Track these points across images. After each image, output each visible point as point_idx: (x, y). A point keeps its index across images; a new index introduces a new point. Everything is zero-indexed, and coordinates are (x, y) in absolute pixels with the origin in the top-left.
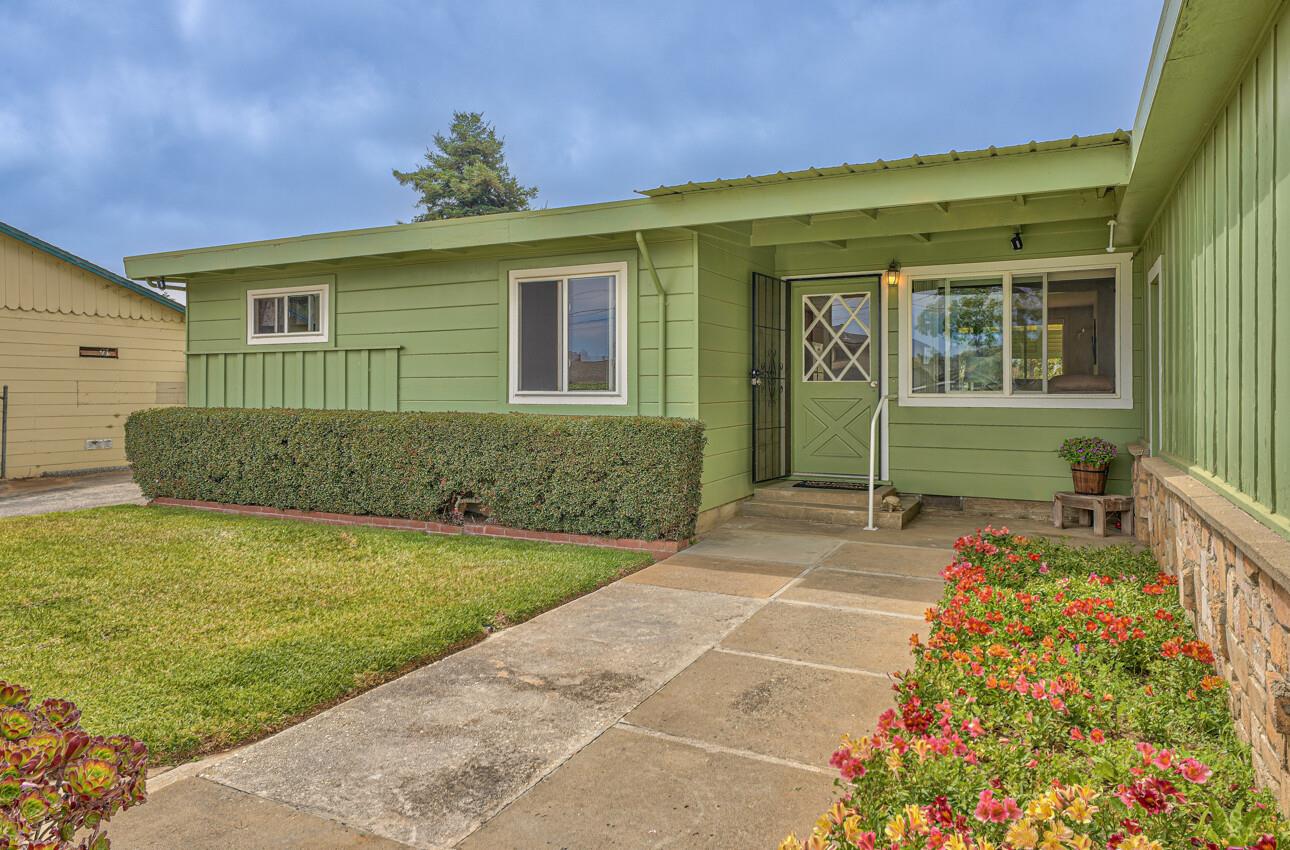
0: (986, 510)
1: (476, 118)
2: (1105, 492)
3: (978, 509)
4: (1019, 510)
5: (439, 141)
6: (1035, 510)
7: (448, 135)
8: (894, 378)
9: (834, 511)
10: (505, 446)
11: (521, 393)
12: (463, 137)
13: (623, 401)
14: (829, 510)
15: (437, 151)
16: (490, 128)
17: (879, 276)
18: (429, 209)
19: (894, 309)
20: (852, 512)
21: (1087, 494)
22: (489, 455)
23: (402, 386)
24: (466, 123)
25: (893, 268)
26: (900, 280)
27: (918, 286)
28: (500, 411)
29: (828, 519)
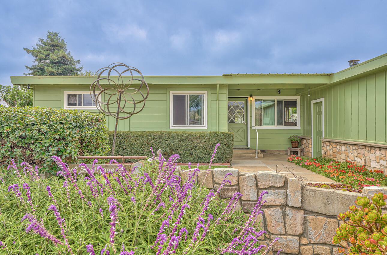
0: (271, 152)
1: (56, 35)
2: (299, 147)
3: (269, 152)
4: (278, 152)
5: (41, 40)
6: (282, 152)
7: (45, 39)
8: (251, 122)
9: (247, 154)
10: (182, 140)
11: (174, 125)
12: (52, 40)
13: (206, 128)
14: (246, 154)
15: (41, 44)
16: (63, 38)
17: (248, 98)
18: (39, 63)
19: (251, 106)
20: (251, 154)
21: (296, 148)
22: (176, 142)
23: (131, 123)
24: (53, 36)
25: (251, 96)
26: (253, 99)
27: (256, 100)
28: (168, 131)
29: (245, 156)
